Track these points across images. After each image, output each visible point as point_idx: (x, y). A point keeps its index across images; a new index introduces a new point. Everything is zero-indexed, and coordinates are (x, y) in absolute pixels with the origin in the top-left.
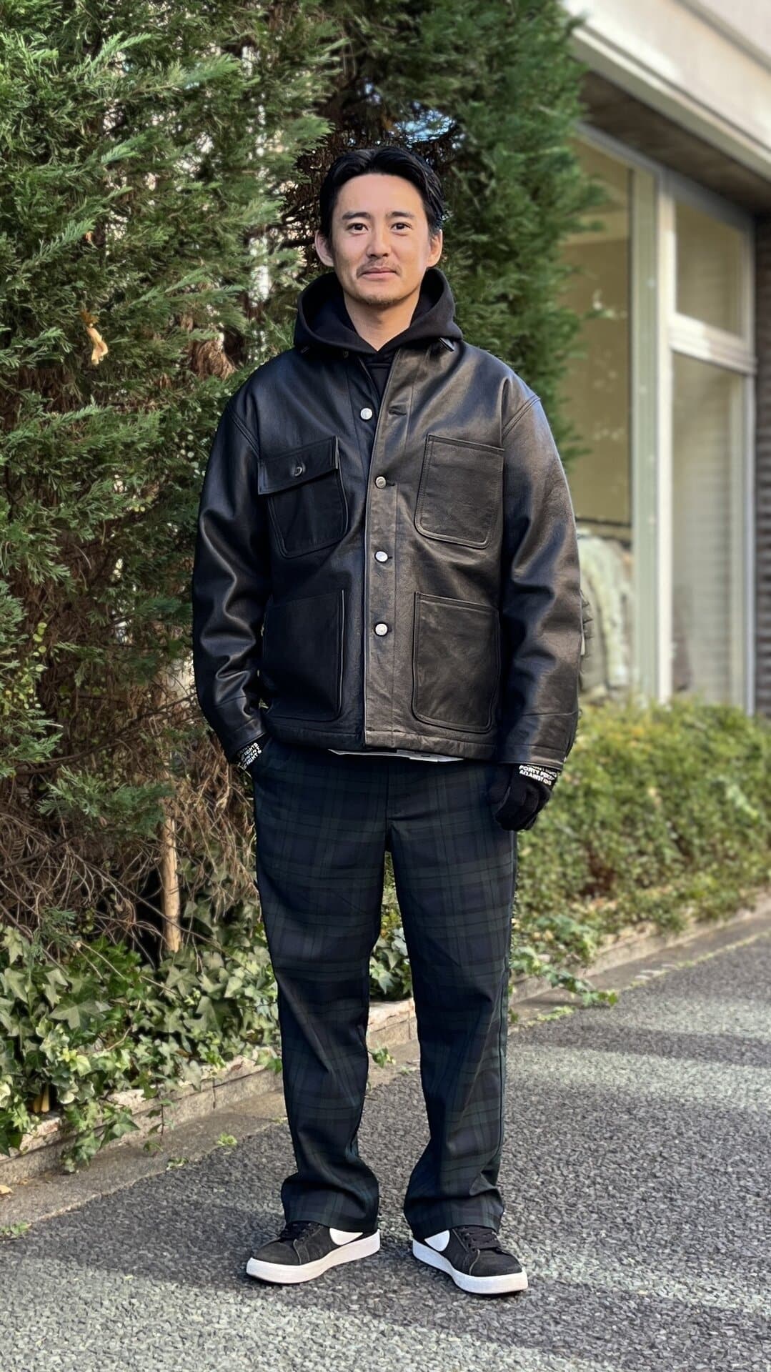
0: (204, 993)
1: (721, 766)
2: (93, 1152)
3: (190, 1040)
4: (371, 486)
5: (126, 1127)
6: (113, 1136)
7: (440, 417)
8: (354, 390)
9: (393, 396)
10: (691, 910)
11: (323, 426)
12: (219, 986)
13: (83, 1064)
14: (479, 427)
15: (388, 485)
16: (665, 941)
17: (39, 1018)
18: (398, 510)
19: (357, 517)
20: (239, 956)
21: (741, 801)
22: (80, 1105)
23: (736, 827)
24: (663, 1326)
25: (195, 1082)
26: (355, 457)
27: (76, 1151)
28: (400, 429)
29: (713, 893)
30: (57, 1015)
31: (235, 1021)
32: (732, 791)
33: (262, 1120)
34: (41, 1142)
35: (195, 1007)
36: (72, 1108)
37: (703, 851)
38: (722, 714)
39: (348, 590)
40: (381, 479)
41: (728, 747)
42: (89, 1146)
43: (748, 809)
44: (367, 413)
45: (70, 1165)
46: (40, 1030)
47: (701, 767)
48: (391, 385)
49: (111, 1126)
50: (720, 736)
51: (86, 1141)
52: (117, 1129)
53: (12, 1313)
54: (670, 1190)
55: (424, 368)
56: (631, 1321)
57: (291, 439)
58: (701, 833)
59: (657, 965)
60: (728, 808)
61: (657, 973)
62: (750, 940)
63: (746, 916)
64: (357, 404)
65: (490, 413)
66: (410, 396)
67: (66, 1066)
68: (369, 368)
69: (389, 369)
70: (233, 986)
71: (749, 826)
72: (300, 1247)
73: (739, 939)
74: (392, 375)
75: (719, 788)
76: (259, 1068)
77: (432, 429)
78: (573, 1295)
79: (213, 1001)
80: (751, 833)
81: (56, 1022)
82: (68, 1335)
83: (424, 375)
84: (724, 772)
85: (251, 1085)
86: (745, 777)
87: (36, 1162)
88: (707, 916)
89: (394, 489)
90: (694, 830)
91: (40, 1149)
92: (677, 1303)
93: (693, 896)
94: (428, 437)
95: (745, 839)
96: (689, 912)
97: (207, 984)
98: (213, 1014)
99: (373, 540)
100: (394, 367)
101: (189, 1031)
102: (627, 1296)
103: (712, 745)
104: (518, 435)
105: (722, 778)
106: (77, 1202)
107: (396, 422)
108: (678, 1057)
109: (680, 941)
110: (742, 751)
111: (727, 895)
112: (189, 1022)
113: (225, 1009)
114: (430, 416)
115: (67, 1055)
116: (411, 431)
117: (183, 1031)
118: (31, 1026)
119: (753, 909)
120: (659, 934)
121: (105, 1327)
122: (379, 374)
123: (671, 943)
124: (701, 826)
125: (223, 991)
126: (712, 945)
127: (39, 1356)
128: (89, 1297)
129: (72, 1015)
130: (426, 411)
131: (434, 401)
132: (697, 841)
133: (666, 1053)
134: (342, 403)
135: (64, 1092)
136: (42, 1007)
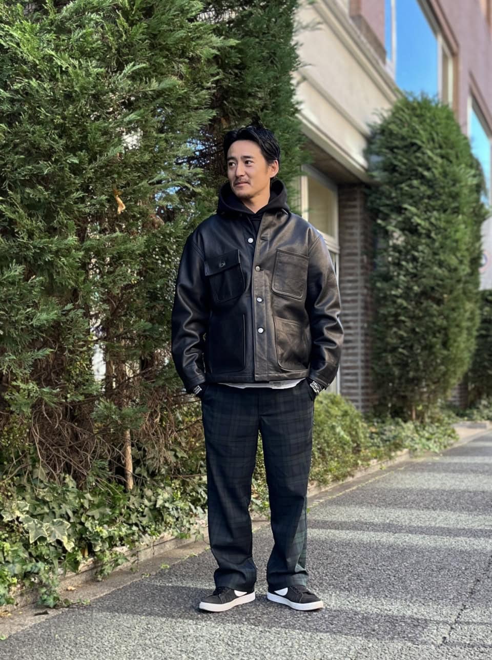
0: (146, 506)
1: (333, 419)
2: (110, 572)
3: (142, 526)
4: (254, 270)
5: (124, 561)
6: (119, 565)
7: (282, 242)
8: (245, 231)
9: (262, 232)
10: (330, 476)
11: (231, 245)
12: (152, 503)
13: (105, 534)
14: (299, 248)
15: (261, 270)
16: (321, 489)
17: (82, 514)
18: (265, 281)
19: (249, 284)
20: (160, 491)
21: (342, 433)
22: (102, 552)
23: (340, 445)
24: (376, 623)
25: (148, 543)
26: (247, 259)
27: (102, 572)
28: (265, 247)
29: (338, 469)
30: (89, 513)
31: (160, 518)
32: (338, 429)
33: (176, 559)
34: (86, 568)
35: (142, 512)
36: (99, 553)
37: (330, 454)
38: (332, 397)
39: (246, 315)
40: (258, 268)
41: (335, 411)
42: (108, 569)
43: (345, 436)
44: (251, 240)
45: (100, 578)
46: (83, 519)
47: (327, 419)
48: (261, 227)
49: (117, 560)
50: (332, 406)
51: (106, 567)
52: (120, 561)
53: (97, 633)
54: (359, 576)
55: (275, 221)
56: (362, 622)
57: (218, 251)
58: (328, 447)
59: (320, 498)
60: (337, 436)
61: (321, 501)
62: (354, 488)
63: (350, 479)
64: (246, 236)
65: (303, 242)
66: (269, 233)
67: (97, 534)
68: (252, 221)
69: (260, 221)
70: (160, 503)
71: (345, 444)
72: (222, 597)
73: (350, 488)
74: (262, 224)
75: (333, 428)
76: (173, 537)
77: (280, 246)
78: (336, 614)
79: (150, 510)
80: (346, 447)
81: (89, 516)
82: (125, 639)
83: (274, 225)
84: (335, 421)
85: (167, 545)
86: (343, 423)
87: (83, 577)
88: (336, 479)
89: (263, 272)
90: (325, 445)
91: (86, 571)
92: (378, 615)
93: (330, 471)
94: (277, 250)
95: (344, 449)
96: (329, 477)
97: (146, 502)
98: (150, 515)
99: (255, 293)
100: (263, 220)
101: (141, 522)
102: (356, 613)
103: (330, 410)
104: (315, 252)
105: (334, 424)
106: (106, 592)
107: (264, 244)
108: (342, 529)
109: (327, 489)
110: (340, 413)
111: (343, 470)
112: (141, 519)
113: (156, 513)
114: (279, 241)
115: (98, 529)
116: (270, 247)
117: (138, 522)
118: (80, 518)
119: (353, 476)
120: (319, 486)
121: (140, 636)
122: (256, 223)
123: (323, 490)
124: (328, 443)
125: (155, 505)
126: (339, 490)
127: (116, 647)
128: (129, 625)
129: (96, 513)
130: (277, 239)
131: (280, 235)
132: (327, 449)
133: (336, 529)
134: (240, 236)
135: (95, 546)
136: (82, 510)
